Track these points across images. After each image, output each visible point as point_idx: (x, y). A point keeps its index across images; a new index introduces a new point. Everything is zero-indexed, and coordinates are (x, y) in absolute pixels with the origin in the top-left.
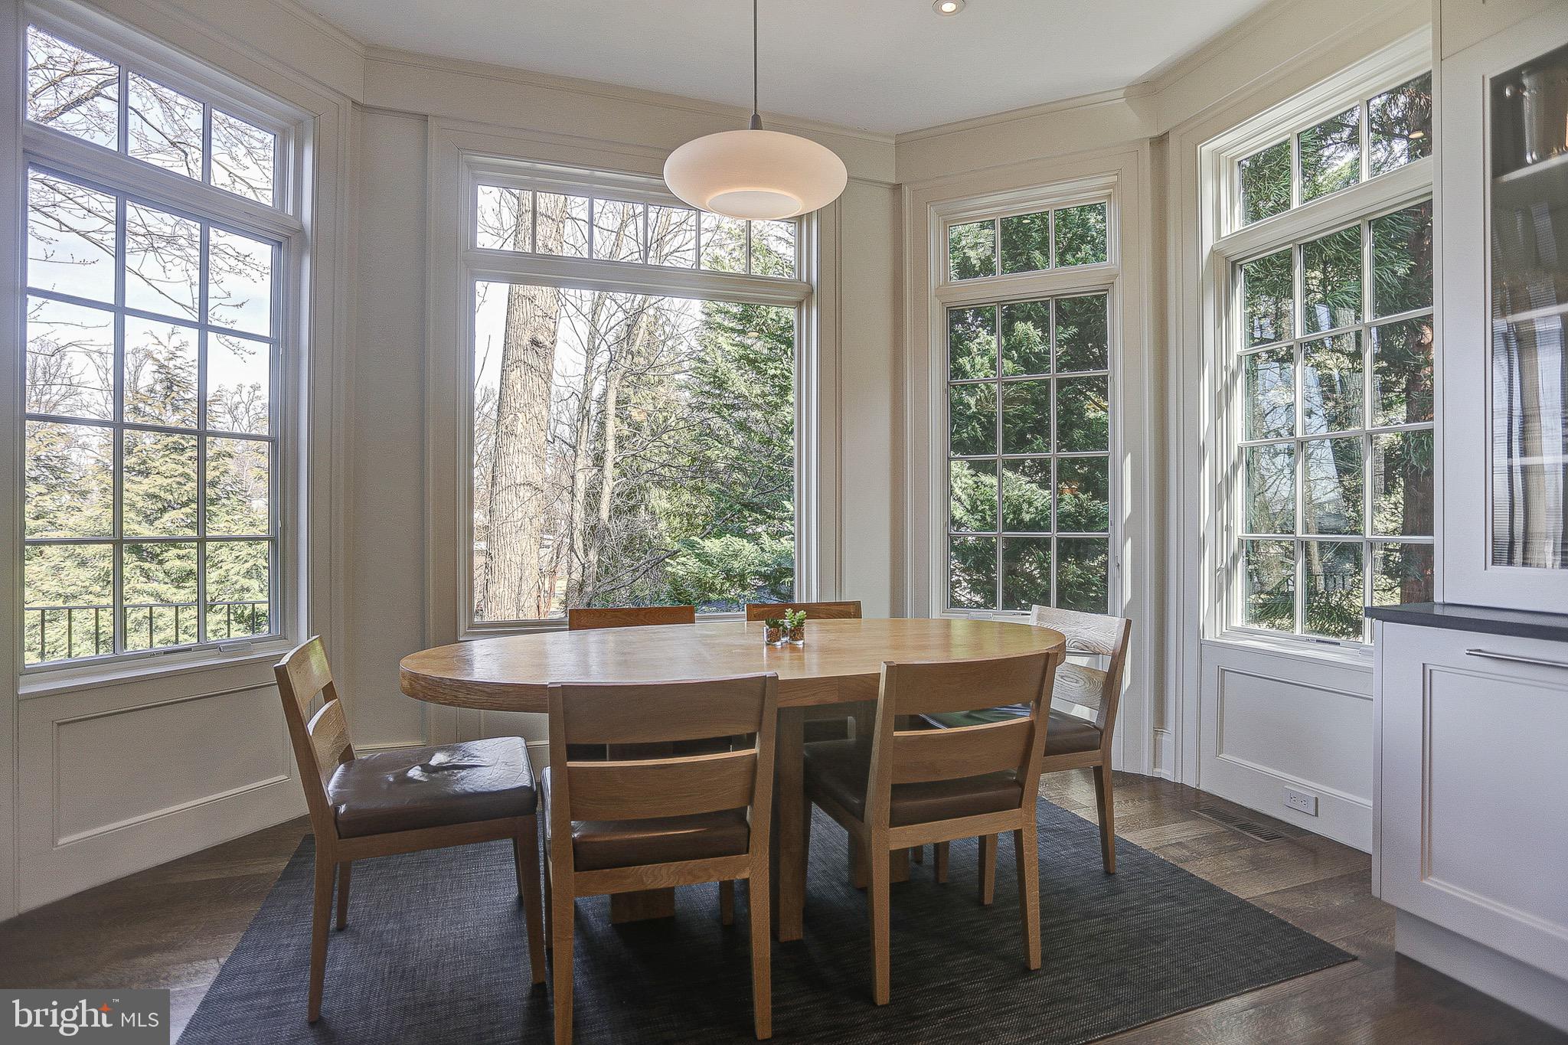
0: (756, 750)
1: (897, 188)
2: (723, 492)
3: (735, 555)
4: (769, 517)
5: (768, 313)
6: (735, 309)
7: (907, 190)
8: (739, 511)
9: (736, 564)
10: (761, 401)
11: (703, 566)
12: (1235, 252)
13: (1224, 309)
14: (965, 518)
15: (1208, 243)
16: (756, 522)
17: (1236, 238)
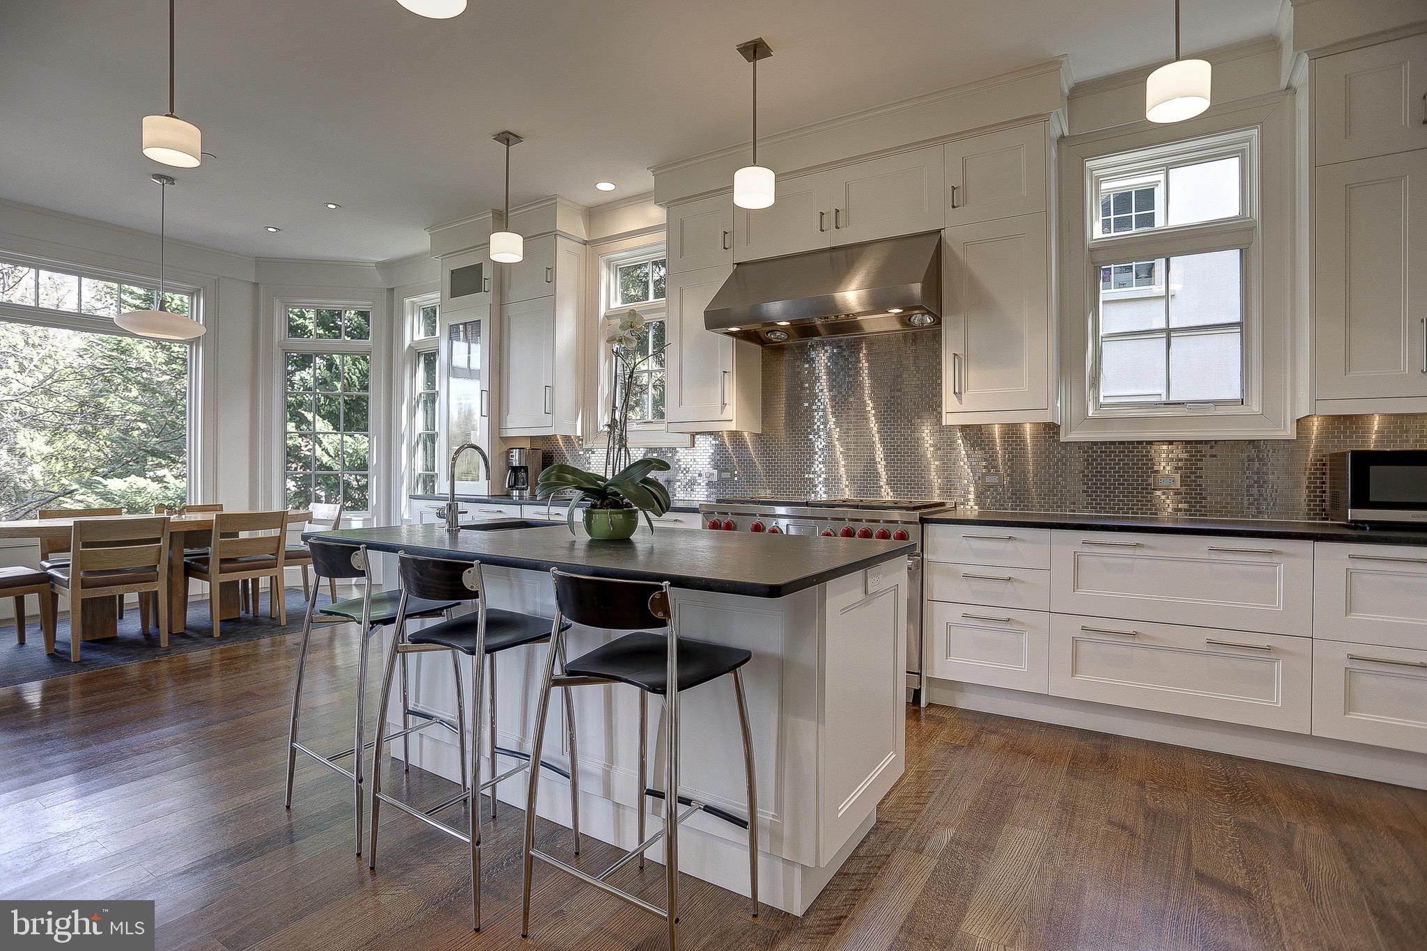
0: (161, 544)
1: (256, 285)
2: (123, 439)
3: (139, 492)
4: (174, 461)
5: (173, 299)
6: (141, 291)
7: (262, 287)
8: (143, 457)
9: (139, 500)
10: (165, 368)
11: (105, 503)
12: (420, 348)
13: (413, 374)
14: (330, 462)
15: (407, 342)
16: (160, 466)
17: (419, 342)
